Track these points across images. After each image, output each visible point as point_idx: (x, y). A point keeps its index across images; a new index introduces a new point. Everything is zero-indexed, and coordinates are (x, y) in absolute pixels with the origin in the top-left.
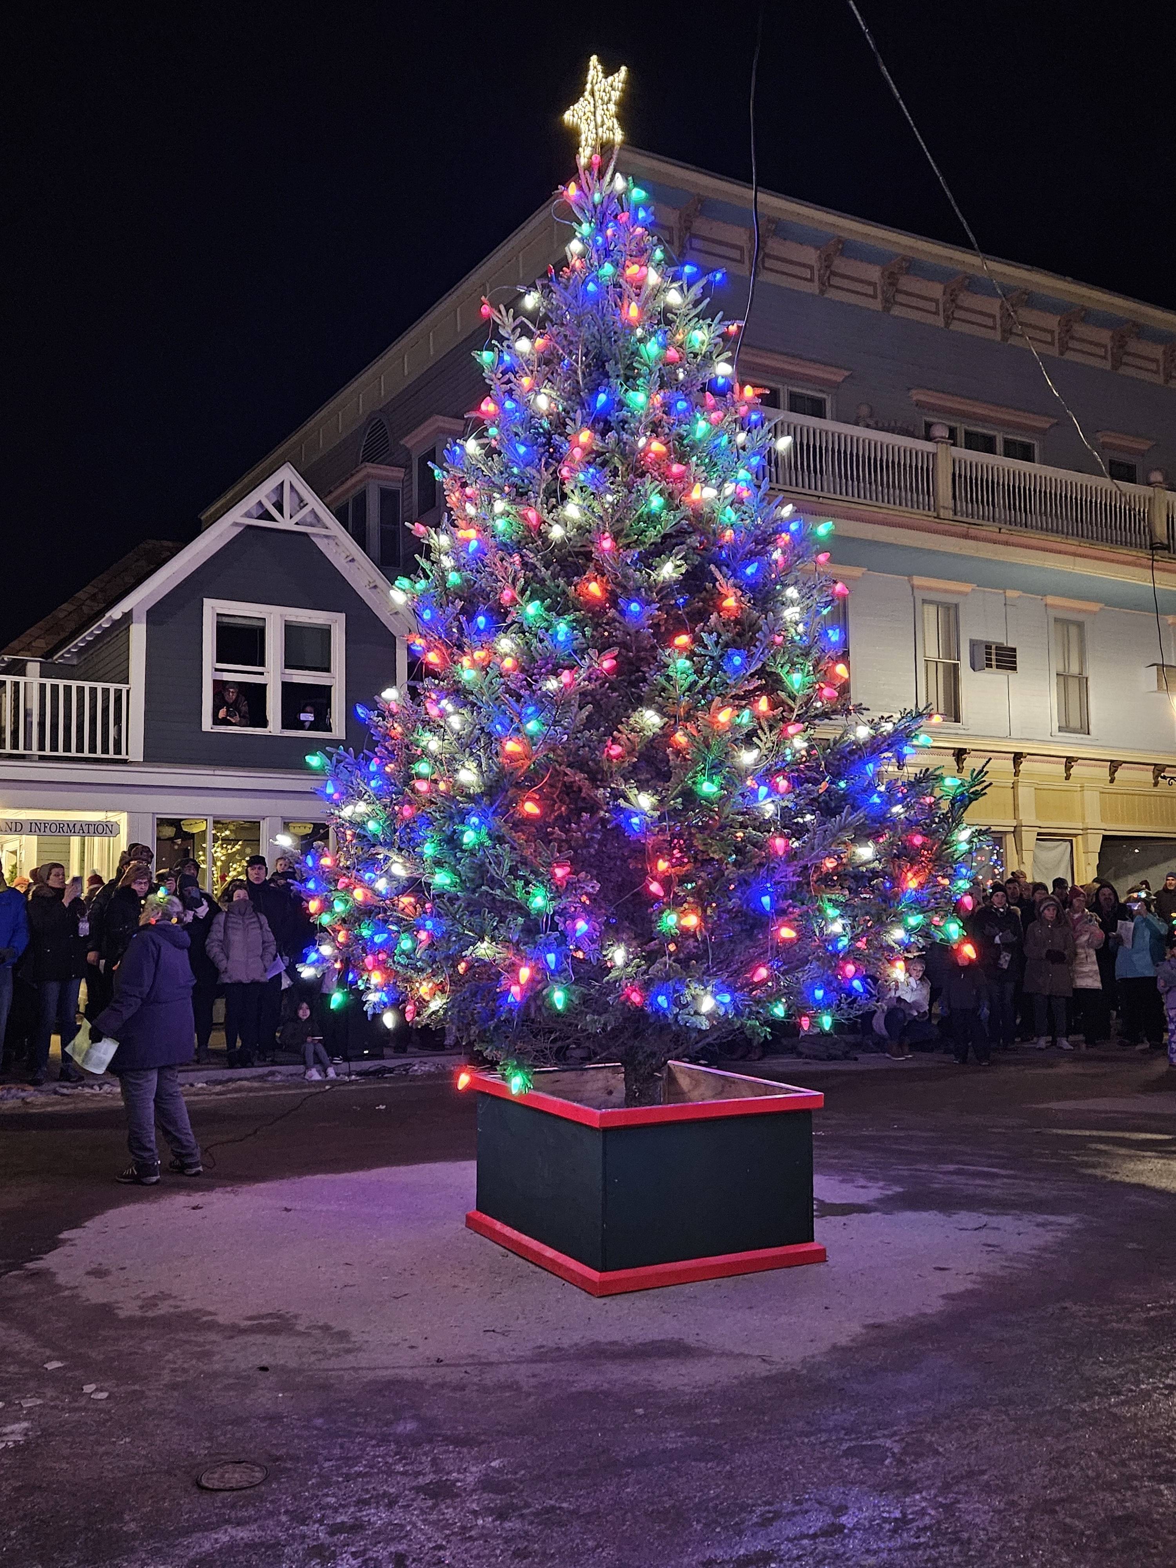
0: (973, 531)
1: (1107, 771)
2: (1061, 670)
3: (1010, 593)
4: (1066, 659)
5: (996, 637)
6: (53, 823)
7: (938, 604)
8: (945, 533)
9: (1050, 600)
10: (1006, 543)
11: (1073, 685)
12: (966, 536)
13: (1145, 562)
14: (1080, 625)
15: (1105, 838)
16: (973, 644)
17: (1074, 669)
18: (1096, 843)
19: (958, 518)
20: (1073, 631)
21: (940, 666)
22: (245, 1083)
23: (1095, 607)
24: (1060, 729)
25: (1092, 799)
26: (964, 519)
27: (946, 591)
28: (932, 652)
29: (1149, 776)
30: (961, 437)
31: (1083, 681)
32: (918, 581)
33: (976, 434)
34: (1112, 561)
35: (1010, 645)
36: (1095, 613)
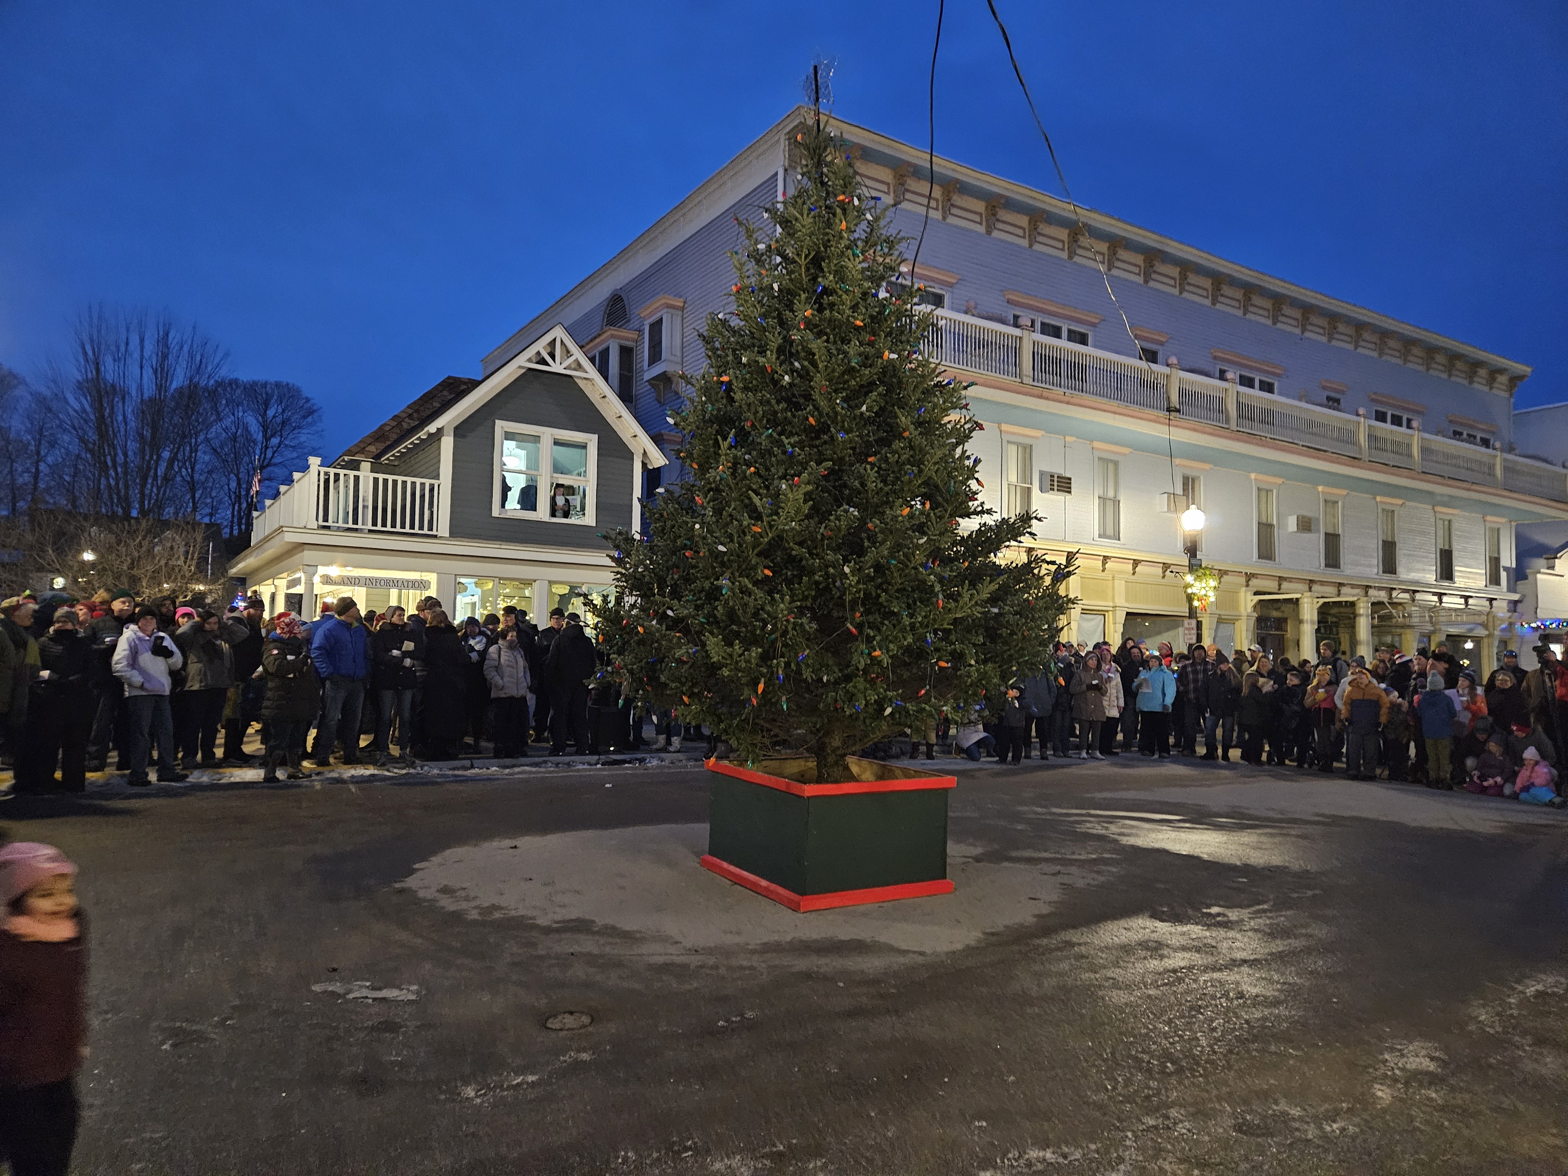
0: (1046, 393)
1: (1131, 566)
2: (1101, 495)
3: (1068, 439)
4: (1105, 487)
5: (1058, 470)
6: (381, 579)
7: (1018, 444)
8: (1026, 394)
9: (1096, 444)
10: (1068, 403)
11: (1110, 504)
12: (1041, 397)
13: (1162, 420)
14: (1116, 464)
15: (1128, 614)
16: (1042, 474)
17: (1111, 494)
18: (1121, 617)
19: (1035, 384)
20: (1111, 466)
21: (1018, 489)
22: (527, 768)
23: (1126, 450)
24: (1100, 536)
25: (1120, 586)
26: (1040, 384)
27: (1023, 435)
28: (1013, 479)
29: (1160, 571)
30: (1038, 326)
31: (1116, 503)
32: (1004, 427)
33: (1048, 325)
34: (1142, 419)
35: (1068, 475)
36: (1125, 455)
